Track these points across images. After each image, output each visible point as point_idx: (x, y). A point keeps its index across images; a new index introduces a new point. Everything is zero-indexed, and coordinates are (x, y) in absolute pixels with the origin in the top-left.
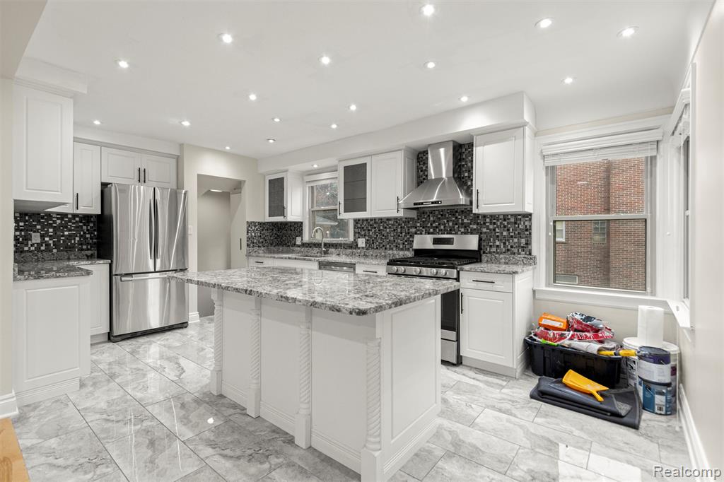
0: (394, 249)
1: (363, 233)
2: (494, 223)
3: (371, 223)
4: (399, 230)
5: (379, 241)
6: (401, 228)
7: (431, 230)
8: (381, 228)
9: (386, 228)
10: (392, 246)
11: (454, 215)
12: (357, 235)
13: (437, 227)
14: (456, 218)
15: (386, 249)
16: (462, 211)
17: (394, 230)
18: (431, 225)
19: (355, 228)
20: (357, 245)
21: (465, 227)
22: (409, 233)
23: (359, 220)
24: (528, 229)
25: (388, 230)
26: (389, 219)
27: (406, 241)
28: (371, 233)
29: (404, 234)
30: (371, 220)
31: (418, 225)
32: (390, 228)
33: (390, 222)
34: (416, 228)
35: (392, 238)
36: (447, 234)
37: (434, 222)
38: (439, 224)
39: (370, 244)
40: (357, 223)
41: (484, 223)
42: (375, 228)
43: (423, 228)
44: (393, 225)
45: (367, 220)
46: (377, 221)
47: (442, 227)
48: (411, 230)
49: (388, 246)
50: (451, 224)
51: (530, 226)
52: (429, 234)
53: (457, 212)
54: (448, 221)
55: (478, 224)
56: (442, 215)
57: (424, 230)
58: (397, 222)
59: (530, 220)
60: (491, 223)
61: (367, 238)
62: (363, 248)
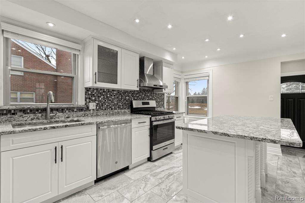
0: (117, 109)
1: (93, 98)
2: (156, 96)
3: (101, 92)
4: (120, 98)
5: (107, 104)
6: (121, 96)
7: (136, 98)
8: (108, 95)
9: (112, 96)
10: (116, 107)
11: (144, 91)
12: (88, 100)
13: (138, 97)
14: (145, 93)
15: (112, 109)
16: (147, 90)
17: (117, 97)
18: (136, 95)
19: (86, 94)
20: (88, 108)
21: (148, 97)
22: (125, 99)
23: (90, 89)
24: (164, 99)
25: (113, 97)
26: (113, 90)
27: (124, 104)
28: (100, 99)
29: (123, 100)
30: (101, 90)
31: (130, 95)
32: (115, 96)
33: (114, 92)
34: (129, 96)
35: (116, 102)
36: (142, 100)
37: (137, 94)
38: (139, 95)
39: (100, 107)
40: (88, 91)
41: (154, 96)
42: (104, 95)
43: (132, 97)
44: (116, 94)
45: (97, 89)
46: (105, 90)
47: (140, 97)
48: (126, 98)
49: (113, 107)
50: (143, 96)
51: (164, 98)
52: (135, 100)
53: (145, 90)
54: (142, 94)
55: (152, 96)
56: (140, 91)
57: (132, 98)
58: (119, 93)
59: (164, 96)
60: (155, 96)
61: (97, 102)
62: (93, 110)
